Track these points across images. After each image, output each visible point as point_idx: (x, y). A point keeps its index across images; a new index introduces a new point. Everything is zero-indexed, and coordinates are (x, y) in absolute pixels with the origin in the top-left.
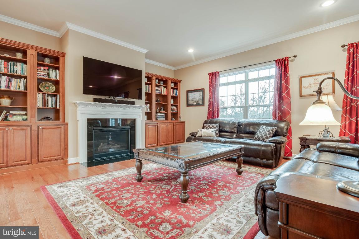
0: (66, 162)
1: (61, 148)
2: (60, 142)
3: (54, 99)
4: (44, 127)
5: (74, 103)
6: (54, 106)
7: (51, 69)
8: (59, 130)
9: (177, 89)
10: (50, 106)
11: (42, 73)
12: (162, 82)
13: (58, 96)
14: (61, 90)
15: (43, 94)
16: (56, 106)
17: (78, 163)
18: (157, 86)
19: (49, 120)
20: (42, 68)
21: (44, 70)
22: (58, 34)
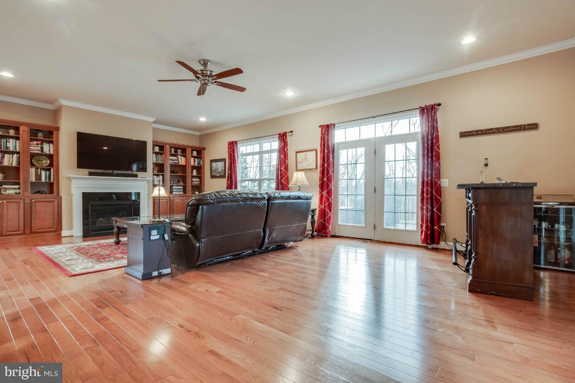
0: (60, 234)
1: (54, 221)
2: (54, 215)
3: (48, 173)
4: (37, 200)
5: (69, 178)
6: (48, 180)
7: (44, 144)
8: (52, 203)
9: (201, 158)
10: (43, 180)
11: (35, 148)
12: (179, 151)
13: (52, 170)
14: (55, 163)
15: (36, 168)
16: (50, 180)
17: (72, 236)
18: (172, 155)
19: (42, 193)
20: (35, 142)
21: (38, 144)
22: (52, 106)
